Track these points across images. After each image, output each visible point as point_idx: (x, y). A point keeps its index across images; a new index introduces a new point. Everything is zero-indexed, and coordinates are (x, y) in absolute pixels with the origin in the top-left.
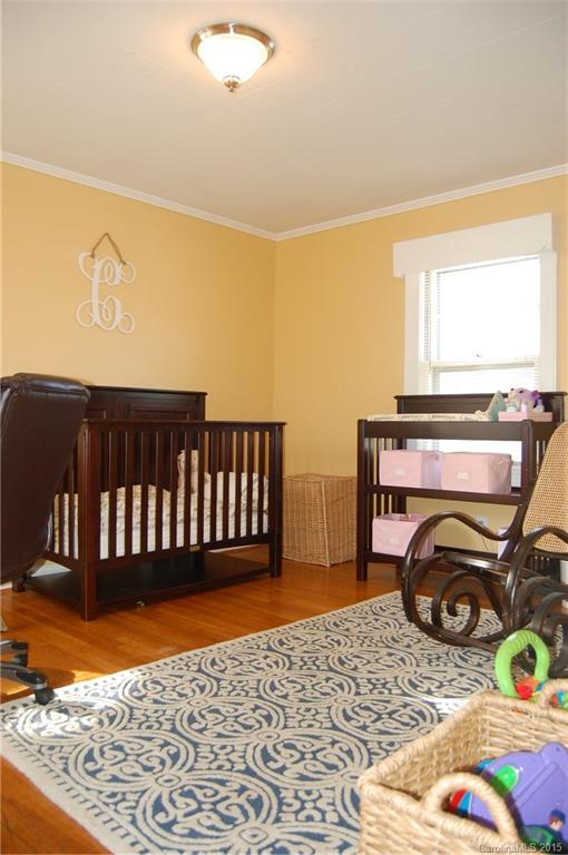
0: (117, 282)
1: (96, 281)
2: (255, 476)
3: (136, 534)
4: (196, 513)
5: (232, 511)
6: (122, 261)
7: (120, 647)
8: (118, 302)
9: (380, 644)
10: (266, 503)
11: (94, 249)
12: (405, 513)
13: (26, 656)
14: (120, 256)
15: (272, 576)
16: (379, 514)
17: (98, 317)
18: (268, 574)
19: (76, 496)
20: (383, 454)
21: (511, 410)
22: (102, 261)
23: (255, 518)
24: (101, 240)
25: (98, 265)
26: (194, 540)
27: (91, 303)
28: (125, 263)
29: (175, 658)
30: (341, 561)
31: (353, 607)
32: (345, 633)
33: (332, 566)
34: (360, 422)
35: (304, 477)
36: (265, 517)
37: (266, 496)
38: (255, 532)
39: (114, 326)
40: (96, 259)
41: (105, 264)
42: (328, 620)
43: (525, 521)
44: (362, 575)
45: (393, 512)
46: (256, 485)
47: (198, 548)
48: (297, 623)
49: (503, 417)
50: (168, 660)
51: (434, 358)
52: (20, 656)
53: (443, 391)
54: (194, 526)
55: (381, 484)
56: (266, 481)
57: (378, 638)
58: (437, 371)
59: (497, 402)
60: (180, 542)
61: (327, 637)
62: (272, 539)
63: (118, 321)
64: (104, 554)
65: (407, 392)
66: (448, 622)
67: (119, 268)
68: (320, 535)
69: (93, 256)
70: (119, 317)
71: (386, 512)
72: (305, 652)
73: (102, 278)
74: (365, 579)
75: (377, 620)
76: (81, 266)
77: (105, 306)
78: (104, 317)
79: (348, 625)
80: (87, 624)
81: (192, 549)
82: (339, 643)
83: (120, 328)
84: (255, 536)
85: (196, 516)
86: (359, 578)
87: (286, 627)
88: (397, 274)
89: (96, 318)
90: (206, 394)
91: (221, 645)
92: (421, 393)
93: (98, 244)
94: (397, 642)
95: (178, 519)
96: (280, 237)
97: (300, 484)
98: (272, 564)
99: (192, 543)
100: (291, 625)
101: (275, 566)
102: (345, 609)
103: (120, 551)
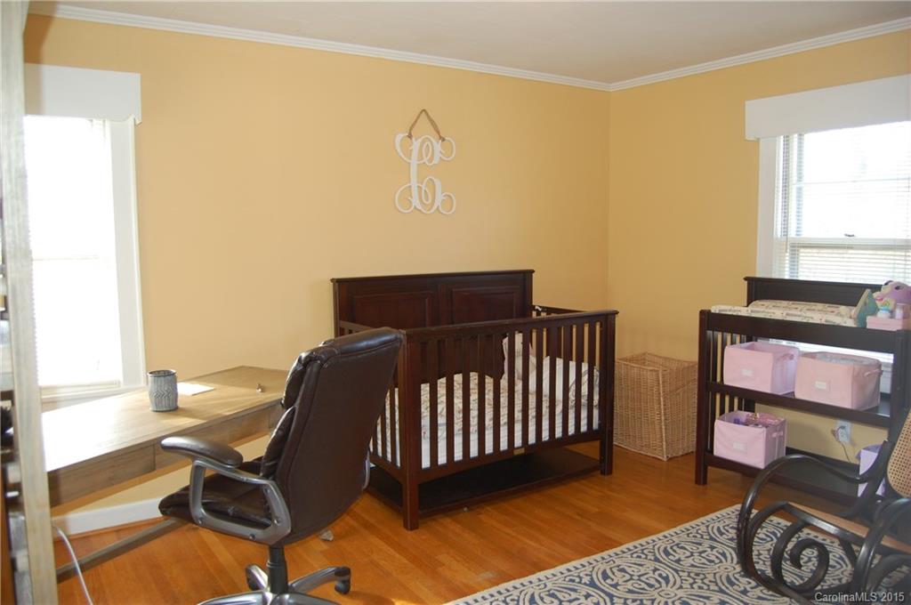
0: (436, 161)
1: (414, 163)
2: (585, 367)
3: (458, 440)
4: (520, 415)
5: (559, 409)
6: (441, 137)
7: (440, 569)
8: (437, 182)
9: (713, 587)
10: (596, 398)
11: (411, 130)
12: (753, 411)
13: (349, 581)
14: (438, 133)
15: (603, 473)
16: (722, 412)
17: (418, 201)
18: (599, 472)
19: (396, 390)
20: (728, 349)
21: (882, 314)
22: (420, 140)
23: (584, 414)
24: (418, 117)
25: (416, 144)
26: (518, 442)
27: (410, 187)
28: (444, 140)
29: (493, 590)
30: (681, 453)
31: (687, 525)
32: (675, 566)
33: (670, 459)
34: (702, 313)
35: (640, 360)
36: (596, 413)
37: (596, 390)
38: (584, 428)
39: (435, 207)
40: (414, 139)
41: (423, 142)
42: (660, 543)
43: (891, 461)
44: (701, 478)
45: (740, 409)
46: (585, 378)
47: (523, 451)
48: (623, 548)
49: (873, 323)
50: (486, 593)
51: (792, 234)
52: (344, 582)
53: (804, 276)
54: (518, 428)
55: (726, 382)
56: (596, 373)
57: (711, 577)
58: (796, 247)
59: (865, 304)
60: (504, 445)
61: (655, 570)
62: (603, 435)
63: (438, 202)
64: (426, 463)
65: (760, 274)
66: (790, 575)
67: (438, 146)
68: (657, 427)
69: (410, 136)
70: (439, 198)
71: (731, 409)
72: (630, 591)
73: (420, 157)
74: (705, 483)
75: (712, 548)
76: (399, 150)
77: (424, 188)
78: (424, 201)
79: (680, 554)
80: (410, 532)
81: (516, 453)
82: (667, 579)
83: (440, 209)
84: (584, 433)
85: (520, 418)
86: (697, 482)
87: (611, 552)
88: (750, 136)
89: (416, 202)
90: (533, 271)
91: (541, 575)
92: (775, 275)
93: (416, 121)
94: (732, 584)
95: (502, 423)
96: (614, 87)
97: (636, 370)
98: (602, 461)
99: (516, 446)
100: (618, 550)
101: (605, 463)
102: (677, 529)
103: (442, 459)
